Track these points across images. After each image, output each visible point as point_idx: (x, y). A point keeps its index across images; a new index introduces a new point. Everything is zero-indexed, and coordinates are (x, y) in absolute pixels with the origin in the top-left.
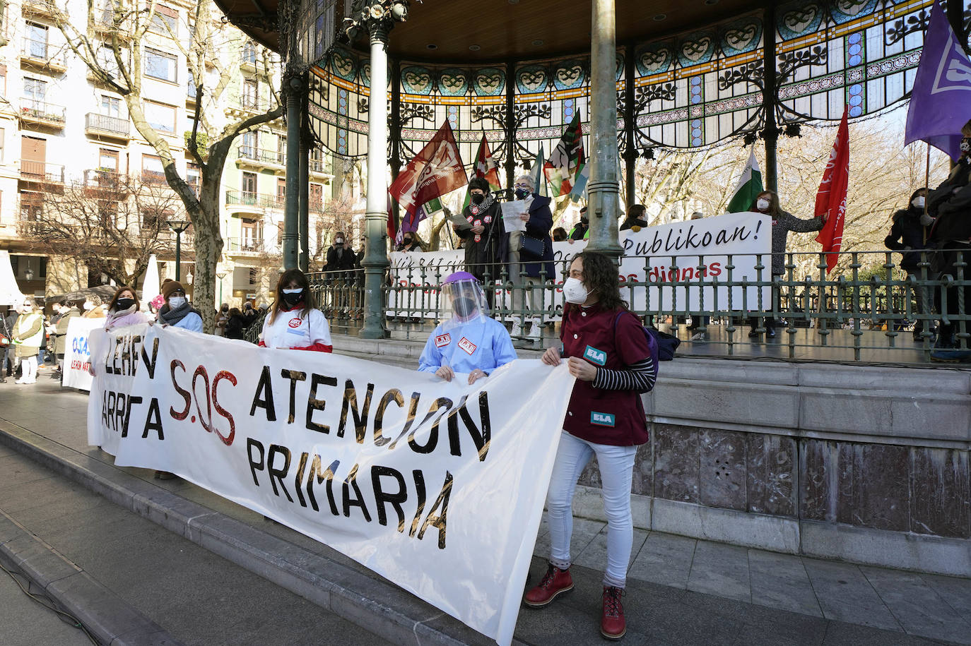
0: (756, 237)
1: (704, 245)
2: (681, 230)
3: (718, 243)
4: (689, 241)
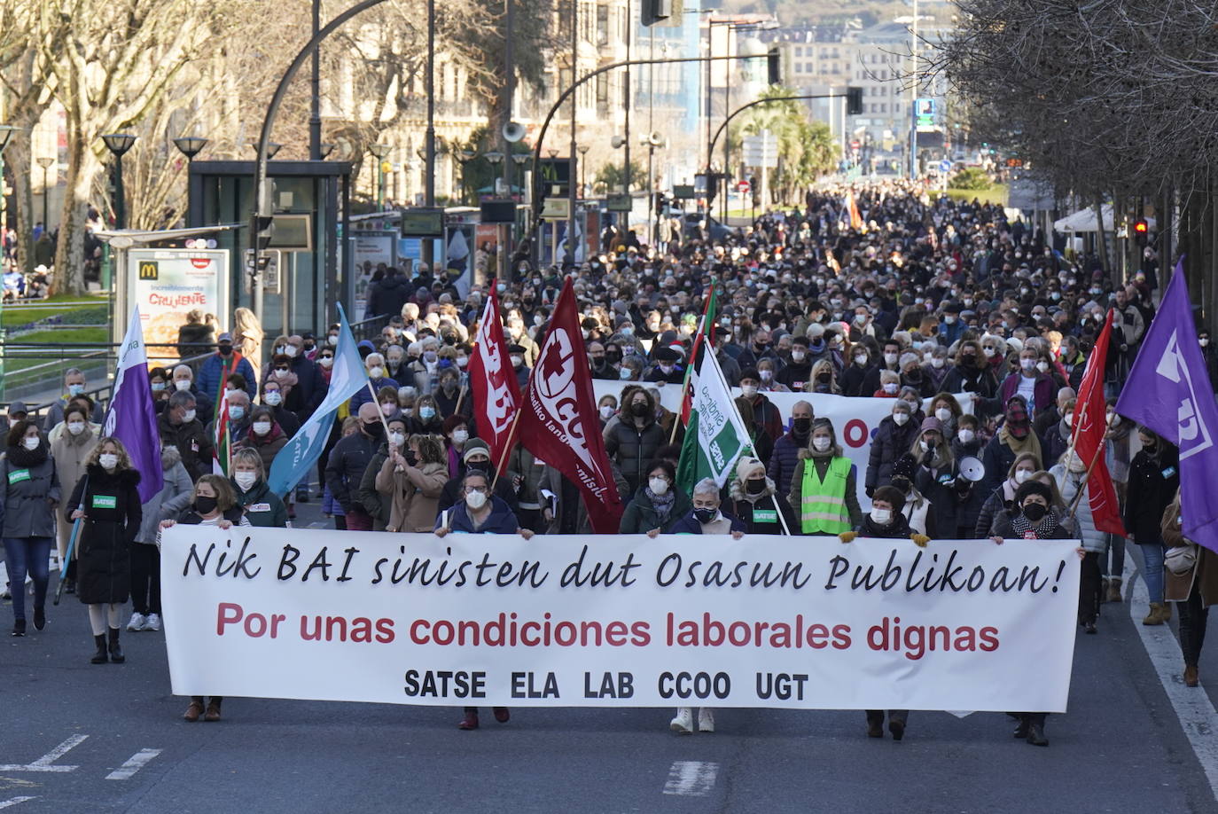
0: (1055, 589)
1: (971, 589)
2: (936, 556)
3: (992, 588)
4: (947, 579)
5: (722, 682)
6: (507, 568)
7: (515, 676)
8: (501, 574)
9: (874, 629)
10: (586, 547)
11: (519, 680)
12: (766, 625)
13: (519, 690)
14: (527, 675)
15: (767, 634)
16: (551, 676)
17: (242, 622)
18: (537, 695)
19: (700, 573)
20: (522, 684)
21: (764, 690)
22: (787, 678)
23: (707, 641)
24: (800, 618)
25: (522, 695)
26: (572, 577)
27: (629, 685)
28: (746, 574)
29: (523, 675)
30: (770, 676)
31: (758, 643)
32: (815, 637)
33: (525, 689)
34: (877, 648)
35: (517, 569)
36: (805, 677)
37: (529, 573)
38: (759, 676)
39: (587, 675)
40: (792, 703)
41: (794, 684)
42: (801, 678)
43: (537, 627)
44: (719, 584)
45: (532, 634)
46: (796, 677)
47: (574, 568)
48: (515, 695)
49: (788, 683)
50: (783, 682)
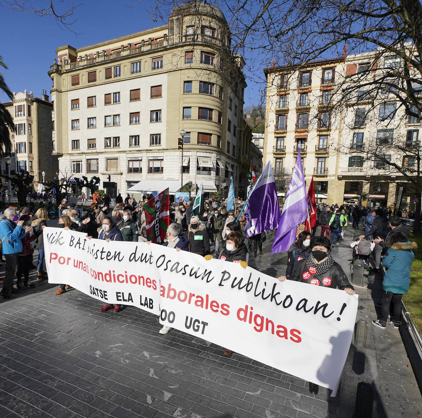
0: (339, 319)
2: (265, 283)
4: (273, 296)
5: (172, 316)
6: (109, 253)
7: (117, 293)
8: (107, 256)
9: (240, 310)
10: (137, 247)
11: (119, 295)
12: (194, 295)
13: (119, 298)
14: (121, 293)
15: (194, 299)
16: (130, 294)
17: (58, 259)
18: (126, 300)
19: (170, 265)
20: (120, 296)
21: (188, 325)
22: (199, 323)
23: (168, 296)
24: (207, 296)
25: (121, 300)
26: (133, 257)
27: (152, 304)
28: (188, 270)
29: (120, 293)
30: (192, 319)
31: (189, 302)
32: (214, 306)
33: (121, 298)
34: (241, 319)
35: (113, 254)
36: (207, 324)
37: (117, 255)
38: (187, 317)
39: (141, 296)
40: (198, 335)
41: (201, 326)
42: (205, 324)
43: (123, 276)
44: (177, 272)
45: (121, 279)
46: (203, 323)
47: (133, 255)
48: (118, 300)
49: (199, 325)
50: (197, 323)
